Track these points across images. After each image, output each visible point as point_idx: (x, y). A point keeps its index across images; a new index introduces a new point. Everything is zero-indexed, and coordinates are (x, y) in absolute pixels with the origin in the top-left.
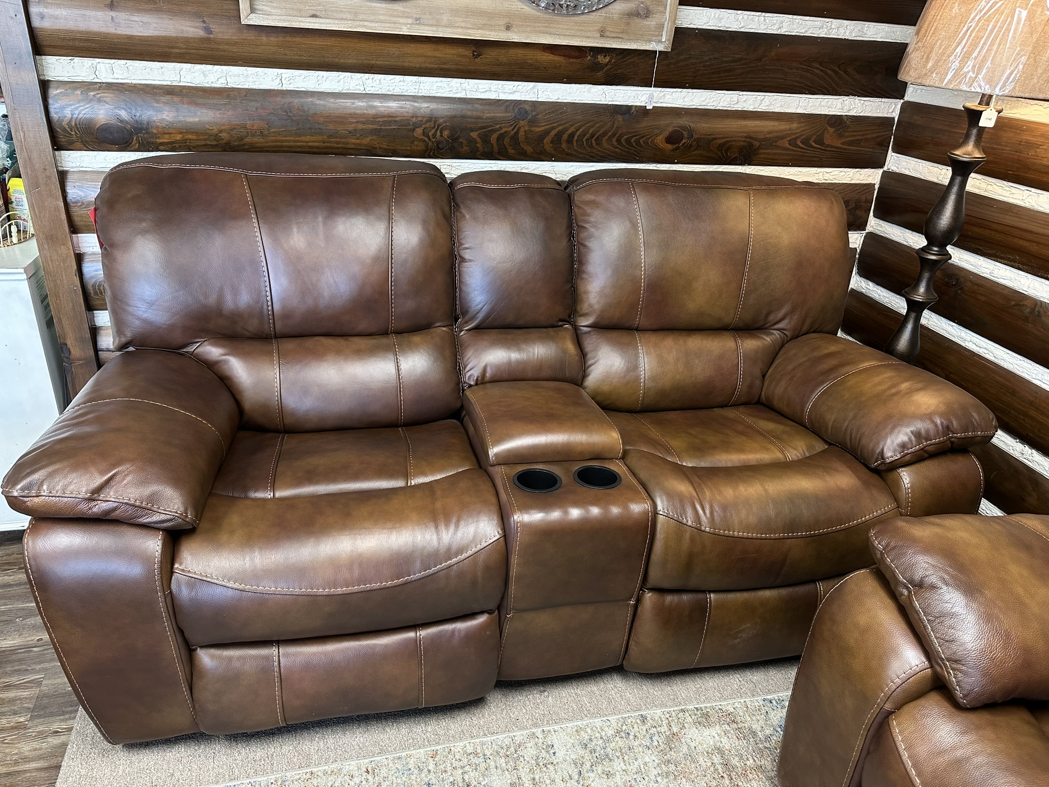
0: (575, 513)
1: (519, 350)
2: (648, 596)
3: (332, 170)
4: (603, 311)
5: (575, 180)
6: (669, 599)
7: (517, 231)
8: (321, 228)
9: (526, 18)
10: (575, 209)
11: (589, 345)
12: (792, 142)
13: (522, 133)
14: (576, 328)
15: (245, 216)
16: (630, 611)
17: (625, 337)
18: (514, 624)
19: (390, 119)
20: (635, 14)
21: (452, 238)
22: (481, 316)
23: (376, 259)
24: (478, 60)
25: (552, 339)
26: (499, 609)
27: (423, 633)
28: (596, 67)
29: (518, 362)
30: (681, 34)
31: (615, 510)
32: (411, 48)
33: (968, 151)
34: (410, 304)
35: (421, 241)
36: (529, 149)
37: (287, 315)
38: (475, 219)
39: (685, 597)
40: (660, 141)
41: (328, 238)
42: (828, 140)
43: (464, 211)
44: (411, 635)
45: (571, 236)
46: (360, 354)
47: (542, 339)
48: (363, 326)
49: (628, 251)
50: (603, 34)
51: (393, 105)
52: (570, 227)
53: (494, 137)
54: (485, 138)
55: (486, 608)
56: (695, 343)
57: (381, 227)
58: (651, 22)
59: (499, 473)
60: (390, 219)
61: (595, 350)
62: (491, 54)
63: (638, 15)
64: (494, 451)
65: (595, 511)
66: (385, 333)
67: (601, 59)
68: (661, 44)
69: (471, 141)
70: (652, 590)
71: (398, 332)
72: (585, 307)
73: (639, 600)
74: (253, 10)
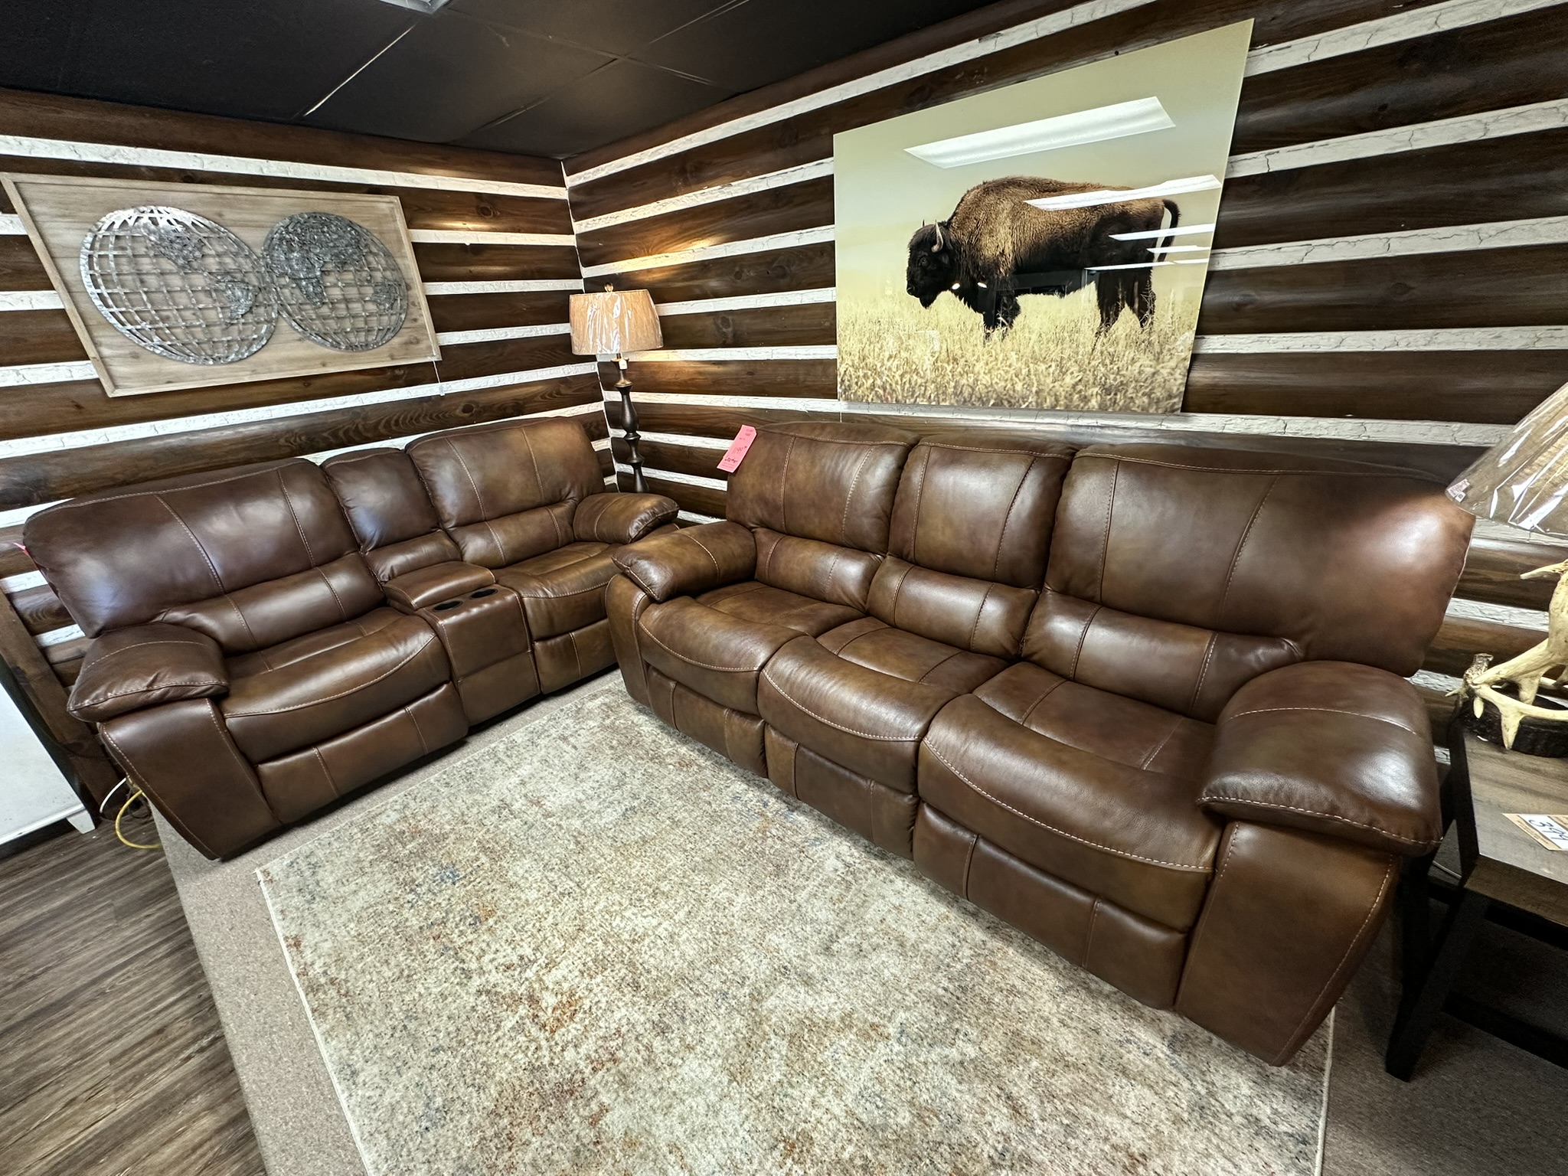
0: (475, 611)
1: (411, 552)
2: (537, 644)
3: (227, 476)
4: (459, 515)
5: (409, 446)
6: (549, 643)
7: (380, 482)
8: (235, 514)
9: (334, 357)
10: (416, 462)
11: (457, 537)
12: (543, 397)
13: (360, 427)
14: (446, 531)
15: (170, 519)
16: (530, 656)
17: (480, 526)
18: (465, 686)
19: (256, 437)
20: (409, 343)
21: (335, 497)
22: (376, 539)
23: (284, 522)
24: (309, 388)
25: (431, 540)
26: (451, 679)
27: (410, 708)
28: (397, 377)
29: (413, 559)
30: (443, 349)
31: (497, 602)
32: (255, 390)
33: (623, 382)
34: (321, 545)
35: (314, 503)
36: (369, 435)
37: (229, 574)
38: (348, 482)
39: (558, 639)
40: (458, 412)
41: (243, 519)
42: (563, 391)
43: (338, 479)
44: (402, 712)
45: (419, 477)
46: (296, 586)
47: (425, 542)
48: (291, 568)
49: (460, 477)
50: (392, 358)
51: (255, 428)
52: (416, 472)
53: (341, 433)
54: (335, 434)
55: (443, 680)
56: (524, 518)
57: (281, 503)
58: (423, 346)
59: (423, 611)
60: (285, 496)
61: (464, 538)
62: (318, 383)
63: (411, 343)
64: (414, 602)
65: (486, 606)
66: (309, 568)
67: (397, 372)
68: (435, 357)
69: (325, 439)
70: (537, 640)
71: (320, 565)
72: (446, 517)
73: (533, 649)
74: (116, 387)
